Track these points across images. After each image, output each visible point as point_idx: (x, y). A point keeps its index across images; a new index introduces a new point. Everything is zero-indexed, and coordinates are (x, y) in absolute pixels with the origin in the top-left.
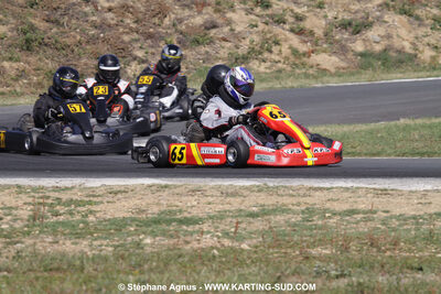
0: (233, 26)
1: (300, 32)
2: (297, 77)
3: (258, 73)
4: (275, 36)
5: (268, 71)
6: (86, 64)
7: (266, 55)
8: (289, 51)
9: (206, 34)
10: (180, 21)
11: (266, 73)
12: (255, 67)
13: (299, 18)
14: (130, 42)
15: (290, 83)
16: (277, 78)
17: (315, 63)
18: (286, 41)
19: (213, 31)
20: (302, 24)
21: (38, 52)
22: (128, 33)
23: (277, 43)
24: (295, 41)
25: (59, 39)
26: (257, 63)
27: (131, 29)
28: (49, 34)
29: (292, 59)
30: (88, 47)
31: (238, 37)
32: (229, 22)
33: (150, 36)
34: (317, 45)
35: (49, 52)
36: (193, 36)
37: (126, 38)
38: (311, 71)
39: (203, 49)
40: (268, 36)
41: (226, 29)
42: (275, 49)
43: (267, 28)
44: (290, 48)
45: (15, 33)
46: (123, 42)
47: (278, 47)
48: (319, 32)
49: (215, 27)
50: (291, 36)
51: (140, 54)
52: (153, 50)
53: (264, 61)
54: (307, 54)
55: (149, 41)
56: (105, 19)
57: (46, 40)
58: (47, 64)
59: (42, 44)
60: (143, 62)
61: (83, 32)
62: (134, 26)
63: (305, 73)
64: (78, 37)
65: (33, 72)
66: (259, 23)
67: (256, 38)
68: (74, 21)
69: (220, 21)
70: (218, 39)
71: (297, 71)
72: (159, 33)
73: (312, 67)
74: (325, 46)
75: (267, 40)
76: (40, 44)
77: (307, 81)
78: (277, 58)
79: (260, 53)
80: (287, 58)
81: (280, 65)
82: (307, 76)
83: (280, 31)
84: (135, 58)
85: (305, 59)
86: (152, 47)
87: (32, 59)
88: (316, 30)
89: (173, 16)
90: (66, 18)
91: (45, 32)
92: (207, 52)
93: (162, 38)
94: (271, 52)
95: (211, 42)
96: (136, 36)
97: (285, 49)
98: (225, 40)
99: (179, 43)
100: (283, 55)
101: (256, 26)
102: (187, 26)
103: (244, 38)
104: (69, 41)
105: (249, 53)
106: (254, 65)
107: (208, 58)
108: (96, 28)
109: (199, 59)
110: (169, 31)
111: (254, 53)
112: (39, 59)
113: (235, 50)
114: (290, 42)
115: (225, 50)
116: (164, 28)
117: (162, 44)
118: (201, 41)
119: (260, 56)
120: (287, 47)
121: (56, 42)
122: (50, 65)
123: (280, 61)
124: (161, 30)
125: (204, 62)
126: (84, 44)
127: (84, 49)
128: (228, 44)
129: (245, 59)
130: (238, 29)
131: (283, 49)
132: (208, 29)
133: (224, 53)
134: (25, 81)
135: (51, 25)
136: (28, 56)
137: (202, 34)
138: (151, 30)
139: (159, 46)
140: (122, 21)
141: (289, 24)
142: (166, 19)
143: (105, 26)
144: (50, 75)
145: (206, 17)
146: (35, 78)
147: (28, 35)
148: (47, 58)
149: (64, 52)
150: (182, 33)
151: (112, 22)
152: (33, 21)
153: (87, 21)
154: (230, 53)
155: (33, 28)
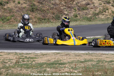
0: (94, 4)
3: (101, 19)
4: (107, 7)
5: (105, 18)
6: (50, 16)
7: (104, 13)
8: (111, 12)
10: (79, 3)
11: (104, 19)
16: (107, 20)
19: (89, 6)
21: (35, 12)
22: (62, 6)
23: (107, 9)
24: (113, 9)
26: (101, 15)
27: (63, 5)
28: (39, 7)
29: (112, 14)
30: (51, 11)
31: (96, 8)
33: (69, 7)
35: (39, 12)
36: (82, 7)
37: (62, 8)
39: (85, 11)
40: (105, 7)
41: (92, 5)
42: (107, 11)
43: (104, 5)
45: (29, 6)
46: (61, 9)
47: (108, 11)
49: (89, 4)
50: (112, 7)
51: (66, 13)
52: (70, 12)
53: (103, 15)
55: (69, 9)
56: (56, 2)
58: (38, 16)
59: (37, 10)
60: (67, 15)
61: (49, 6)
62: (64, 4)
64: (48, 8)
65: (34, 18)
66: (102, 3)
67: (101, 8)
68: (46, 3)
70: (90, 8)
75: (104, 9)
76: (36, 10)
78: (107, 14)
79: (102, 12)
80: (110, 14)
81: (108, 16)
83: (109, 6)
84: (64, 14)
87: (34, 14)
89: (76, 1)
90: (44, 2)
91: (38, 6)
92: (86, 12)
93: (73, 8)
95: (88, 9)
96: (65, 7)
98: (92, 8)
99: (78, 9)
100: (109, 13)
101: (101, 4)
102: (81, 4)
103: (97, 8)
104: (45, 9)
105: (99, 12)
106: (100, 16)
107: (86, 14)
108: (53, 5)
109: (84, 14)
110: (75, 6)
111: (100, 13)
112: (36, 14)
113: (95, 11)
114: (111, 9)
115: (92, 11)
116: (73, 5)
117: (73, 10)
118: (84, 9)
119: (102, 13)
120: (111, 10)
121: (41, 9)
122: (39, 16)
123: (108, 15)
124: (72, 5)
125: (85, 15)
126: (49, 10)
127: (49, 11)
128: (93, 10)
129: (98, 14)
130: (96, 5)
131: (109, 11)
132: (87, 5)
133: (91, 12)
134: (31, 21)
135: (40, 4)
136: (32, 13)
137: (85, 7)
138: (70, 5)
139: (72, 10)
140: (61, 3)
141: (111, 4)
142: (74, 2)
143: (56, 4)
144: (39, 19)
145: (86, 1)
146: (34, 20)
147: (33, 7)
148: (38, 14)
149: (43, 12)
150: (79, 6)
151: (58, 3)
152: (34, 3)
153: (50, 3)
154: (93, 13)
155: (34, 5)
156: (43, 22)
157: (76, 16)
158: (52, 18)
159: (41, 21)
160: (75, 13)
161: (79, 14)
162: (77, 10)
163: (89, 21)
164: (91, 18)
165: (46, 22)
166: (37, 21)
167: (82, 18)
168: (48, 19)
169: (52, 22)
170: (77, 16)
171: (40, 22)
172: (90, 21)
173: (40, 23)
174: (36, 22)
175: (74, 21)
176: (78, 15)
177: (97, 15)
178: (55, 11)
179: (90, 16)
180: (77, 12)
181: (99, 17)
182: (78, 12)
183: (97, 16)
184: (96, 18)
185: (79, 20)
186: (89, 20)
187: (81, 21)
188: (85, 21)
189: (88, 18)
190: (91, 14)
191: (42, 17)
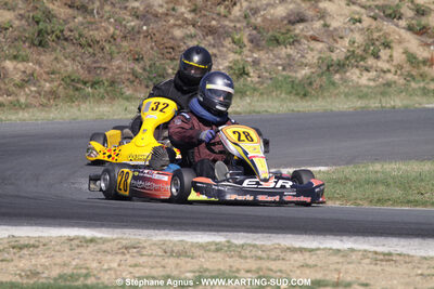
0: (328, 20)
1: (421, 31)
2: (412, 94)
3: (358, 86)
4: (386, 35)
5: (372, 84)
6: (119, 68)
7: (371, 61)
8: (404, 56)
9: (289, 30)
10: (255, 11)
11: (368, 87)
12: (354, 78)
13: (421, 12)
14: (183, 39)
18: (400, 42)
19: (300, 26)
20: (424, 20)
21: (54, 50)
22: (180, 26)
23: (387, 45)
24: (413, 43)
25: (85, 32)
26: (357, 71)
27: (185, 20)
28: (71, 25)
29: (407, 67)
30: (125, 44)
31: (334, 36)
32: (322, 15)
33: (212, 31)
35: (70, 49)
36: (270, 33)
37: (178, 33)
39: (284, 51)
40: (376, 35)
41: (318, 24)
42: (384, 53)
43: (374, 23)
44: (406, 52)
45: (23, 22)
46: (173, 38)
47: (388, 51)
49: (302, 20)
50: (408, 35)
53: (367, 70)
54: (429, 62)
55: (210, 38)
56: (149, 6)
57: (67, 33)
58: (66, 66)
59: (61, 38)
61: (119, 22)
62: (189, 16)
63: (424, 88)
64: (112, 30)
65: (45, 76)
66: (364, 17)
67: (359, 38)
68: (107, 8)
69: (310, 13)
70: (305, 37)
71: (413, 84)
72: (223, 27)
73: (433, 80)
75: (373, 42)
76: (58, 38)
78: (386, 66)
79: (363, 59)
80: (400, 67)
81: (390, 76)
82: (425, 92)
83: (396, 30)
85: (425, 69)
86: (214, 46)
87: (46, 58)
89: (245, 4)
90: (97, 3)
91: (66, 22)
92: (289, 56)
93: (228, 34)
94: (377, 57)
95: (295, 41)
96: (191, 30)
97: (398, 54)
98: (314, 39)
99: (251, 41)
100: (395, 63)
101: (360, 22)
102: (265, 19)
103: (341, 38)
104: (97, 35)
105: (347, 58)
106: (354, 75)
107: (289, 64)
108: (137, 17)
109: (277, 65)
110: (238, 25)
111: (354, 59)
112: (56, 58)
113: (329, 54)
114: (406, 45)
115: (314, 53)
116: (232, 21)
117: (227, 43)
118: (281, 38)
119: (362, 63)
120: (401, 50)
121: (80, 35)
122: (70, 67)
123: (389, 71)
124: (227, 23)
125: (284, 69)
126: (118, 40)
127: (119, 47)
128: (320, 46)
129: (341, 66)
130: (334, 24)
131: (395, 55)
132: (293, 23)
133: (312, 57)
134: (33, 89)
135: (76, 12)
136: (40, 54)
137: (283, 31)
138: (214, 23)
139: (223, 46)
140: (173, 9)
141: (407, 19)
142: (237, 8)
143: (150, 16)
144: (68, 81)
145: (291, 6)
146: (47, 85)
147: (42, 25)
148: (66, 58)
149: (91, 50)
150: (255, 28)
151: (160, 11)
152: (51, 6)
153: (126, 8)
154: (320, 58)
155: (49, 15)
156: (86, 97)
157: (243, 73)
158: (130, 76)
159: (77, 89)
160: (237, 57)
161: (256, 63)
162: (249, 45)
163: (297, 94)
164: (311, 84)
165: (103, 98)
167: (270, 82)
168: (112, 83)
169: (128, 99)
170: (247, 74)
171: (71, 93)
172: (305, 95)
173: (71, 99)
174: (53, 94)
176: (250, 70)
177: (337, 72)
178: (145, 47)
179: (305, 71)
180: (246, 51)
181: (345, 81)
182: (249, 55)
183: (337, 76)
184: (333, 84)
185: (255, 90)
186: (302, 90)
187: (262, 94)
188: (283, 96)
189: (297, 82)
190: (311, 66)
191: (82, 71)
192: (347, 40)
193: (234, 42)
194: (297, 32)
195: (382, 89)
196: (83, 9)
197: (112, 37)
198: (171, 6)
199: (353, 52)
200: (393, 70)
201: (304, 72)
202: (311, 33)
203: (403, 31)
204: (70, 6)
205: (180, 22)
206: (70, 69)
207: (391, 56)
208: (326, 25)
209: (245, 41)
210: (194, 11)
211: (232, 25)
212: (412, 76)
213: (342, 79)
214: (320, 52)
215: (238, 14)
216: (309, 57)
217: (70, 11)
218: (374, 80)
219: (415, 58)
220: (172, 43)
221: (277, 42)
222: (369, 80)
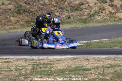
1: (112, 6)
2: (112, 21)
3: (98, 20)
4: (104, 7)
5: (101, 19)
7: (101, 14)
8: (108, 12)
9: (80, 7)
10: (71, 3)
11: (101, 20)
12: (97, 18)
13: (112, 1)
14: (54, 10)
15: (109, 23)
16: (104, 22)
17: (117, 16)
18: (107, 9)
19: (82, 6)
20: (113, 3)
21: (23, 14)
22: (53, 7)
23: (104, 10)
24: (110, 9)
25: (30, 9)
26: (97, 16)
27: (54, 5)
28: (26, 8)
29: (110, 15)
30: (40, 12)
31: (91, 8)
32: (88, 3)
33: (61, 8)
34: (118, 10)
35: (26, 14)
36: (75, 8)
38: (116, 19)
39: (79, 12)
40: (101, 7)
41: (87, 5)
42: (104, 12)
43: (101, 4)
44: (109, 11)
45: (15, 7)
46: (51, 10)
47: (105, 11)
48: (119, 6)
49: (83, 4)
50: (109, 7)
51: (57, 14)
52: (62, 13)
53: (100, 16)
54: (115, 13)
55: (60, 10)
56: (45, 2)
57: (25, 10)
58: (26, 18)
59: (24, 11)
60: (59, 17)
61: (38, 7)
62: (55, 4)
64: (36, 9)
65: (21, 21)
66: (98, 3)
67: (97, 8)
68: (35, 3)
69: (85, 2)
70: (84, 8)
71: (111, 19)
73: (116, 18)
74: (121, 10)
75: (101, 9)
76: (23, 11)
77: (115, 22)
78: (104, 15)
79: (99, 13)
80: (108, 15)
81: (105, 17)
82: (115, 21)
83: (106, 6)
84: (56, 16)
85: (114, 15)
87: (21, 16)
88: (118, 5)
89: (68, 1)
90: (32, 2)
91: (25, 7)
92: (80, 13)
93: (65, 9)
94: (102, 13)
95: (81, 10)
96: (56, 8)
97: (107, 12)
98: (86, 9)
100: (106, 14)
101: (97, 4)
102: (73, 4)
103: (93, 8)
104: (33, 10)
105: (95, 13)
106: (97, 17)
107: (81, 15)
108: (42, 5)
109: (78, 16)
110: (67, 6)
111: (96, 13)
112: (23, 16)
113: (90, 12)
114: (109, 9)
115: (86, 12)
117: (65, 11)
118: (78, 9)
122: (27, 18)
123: (105, 16)
124: (64, 6)
125: (79, 16)
126: (38, 11)
127: (38, 13)
128: (87, 10)
129: (93, 15)
130: (91, 5)
131: (106, 12)
132: (80, 5)
133: (86, 13)
134: (18, 24)
135: (27, 5)
136: (19, 15)
137: (78, 7)
138: (61, 6)
140: (51, 3)
141: (108, 3)
142: (66, 2)
143: (45, 5)
144: (27, 22)
145: (80, 1)
146: (22, 23)
147: (19, 8)
148: (26, 16)
149: (31, 14)
150: (71, 7)
151: (48, 3)
152: (21, 3)
153: (39, 3)
154: (88, 13)
155: (21, 6)
157: (69, 18)
159: (29, 24)
160: (68, 14)
161: (72, 15)
162: (70, 11)
163: (83, 23)
164: (86, 20)
166: (25, 24)
167: (76, 20)
171: (28, 25)
172: (85, 23)
174: (23, 25)
175: (67, 24)
176: (71, 17)
180: (69, 12)
181: (95, 19)
182: (70, 13)
183: (93, 18)
184: (92, 20)
185: (73, 22)
186: (84, 21)
187: (74, 23)
188: (80, 23)
189: (83, 19)
190: (86, 15)
191: (30, 19)
192: (94, 9)
193: (67, 10)
194: (82, 7)
195: (104, 20)
196: (29, 4)
197: (37, 10)
198: (50, 2)
199: (96, 12)
200: (106, 16)
201: (84, 17)
202: (85, 7)
203: (108, 6)
204: (25, 3)
205: (53, 6)
206: (27, 19)
207: (105, 12)
208: (89, 5)
209: (69, 10)
210: (56, 3)
211: (66, 6)
212: (111, 17)
213: (94, 18)
214: (88, 12)
215: (67, 3)
216: (85, 13)
217: (26, 4)
218: (102, 18)
219: (111, 12)
220: (51, 11)
221: (77, 10)
222: (101, 18)
